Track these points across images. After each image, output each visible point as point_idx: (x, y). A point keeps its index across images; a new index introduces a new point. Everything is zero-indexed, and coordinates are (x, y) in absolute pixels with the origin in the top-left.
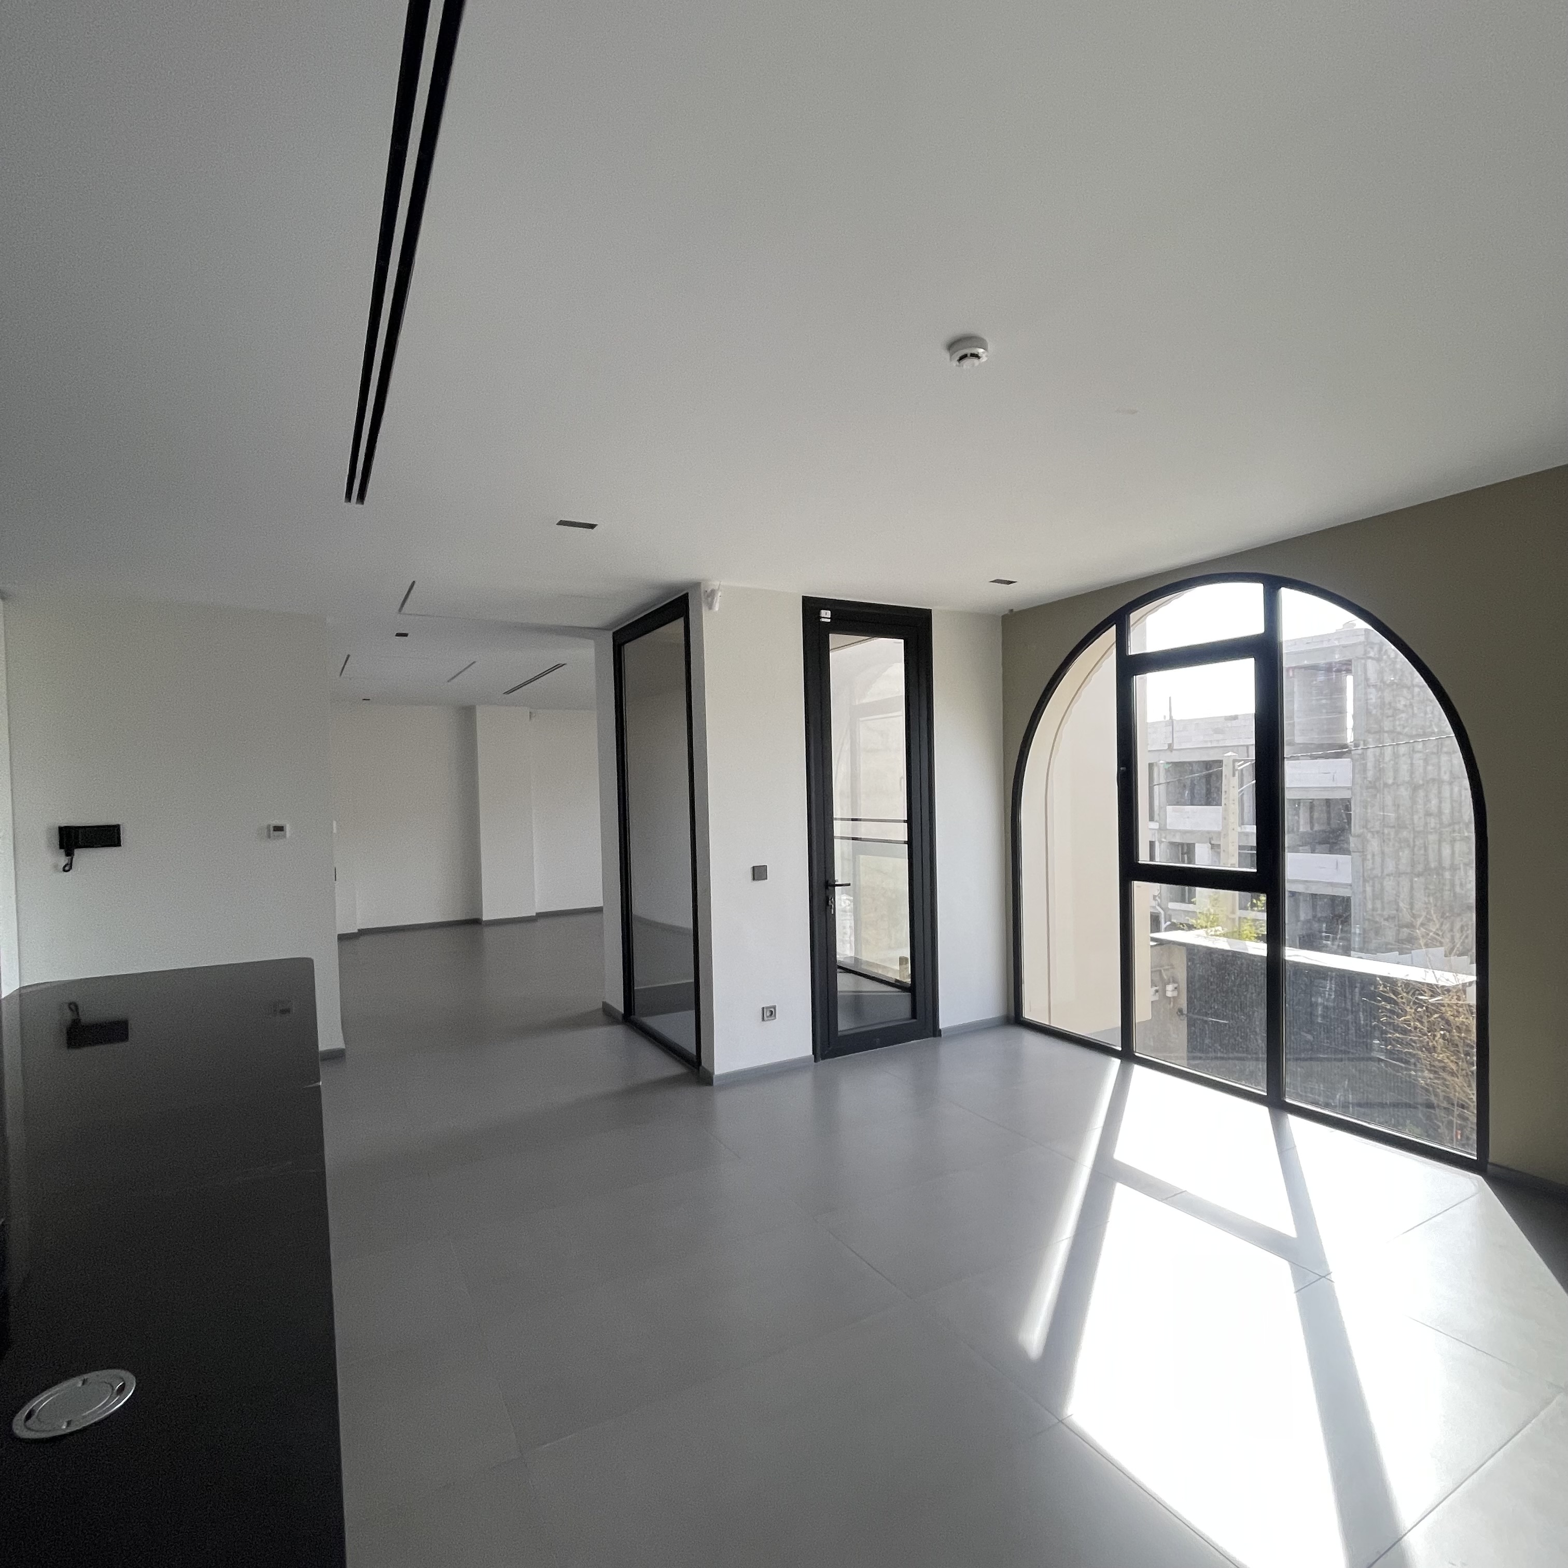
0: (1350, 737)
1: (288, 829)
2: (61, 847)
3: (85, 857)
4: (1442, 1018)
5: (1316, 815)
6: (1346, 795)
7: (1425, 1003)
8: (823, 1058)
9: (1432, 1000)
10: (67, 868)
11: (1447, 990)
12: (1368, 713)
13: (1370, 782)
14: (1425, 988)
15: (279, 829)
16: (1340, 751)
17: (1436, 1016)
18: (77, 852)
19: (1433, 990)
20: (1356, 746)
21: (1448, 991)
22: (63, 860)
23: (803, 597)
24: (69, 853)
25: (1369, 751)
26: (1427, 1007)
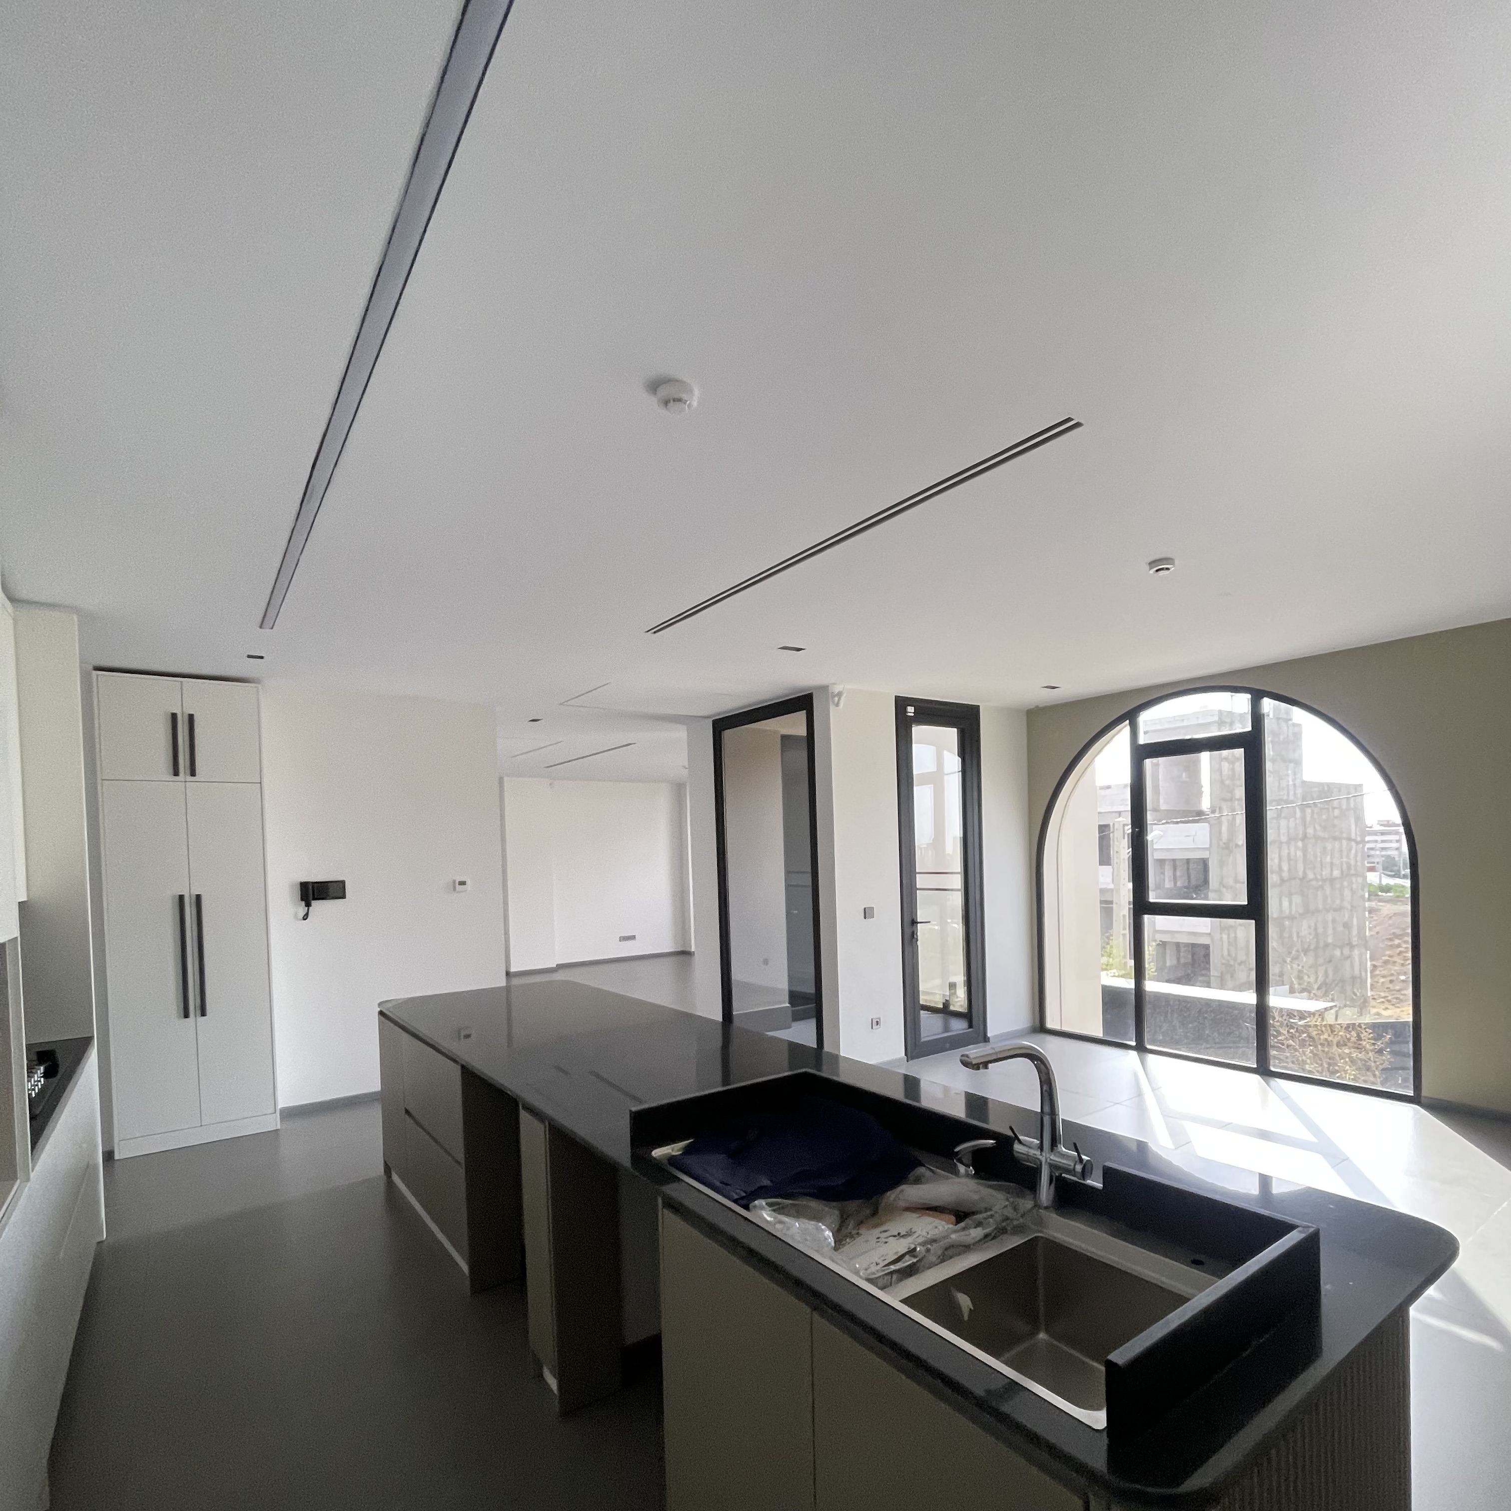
0: (1205, 804)
1: (469, 882)
2: (302, 900)
3: (318, 906)
4: (1310, 1037)
5: (1178, 873)
6: (1205, 855)
7: (1296, 1025)
8: (912, 1059)
9: (1302, 1023)
10: (305, 917)
11: (1311, 1014)
12: (1222, 782)
13: (1224, 843)
14: (1296, 1014)
15: (463, 883)
16: (1198, 816)
17: (1305, 1035)
18: (315, 904)
19: (1302, 1015)
20: (1213, 812)
21: (1314, 1014)
22: (302, 910)
23: (896, 697)
24: (308, 905)
25: (1223, 817)
26: (1297, 1028)
